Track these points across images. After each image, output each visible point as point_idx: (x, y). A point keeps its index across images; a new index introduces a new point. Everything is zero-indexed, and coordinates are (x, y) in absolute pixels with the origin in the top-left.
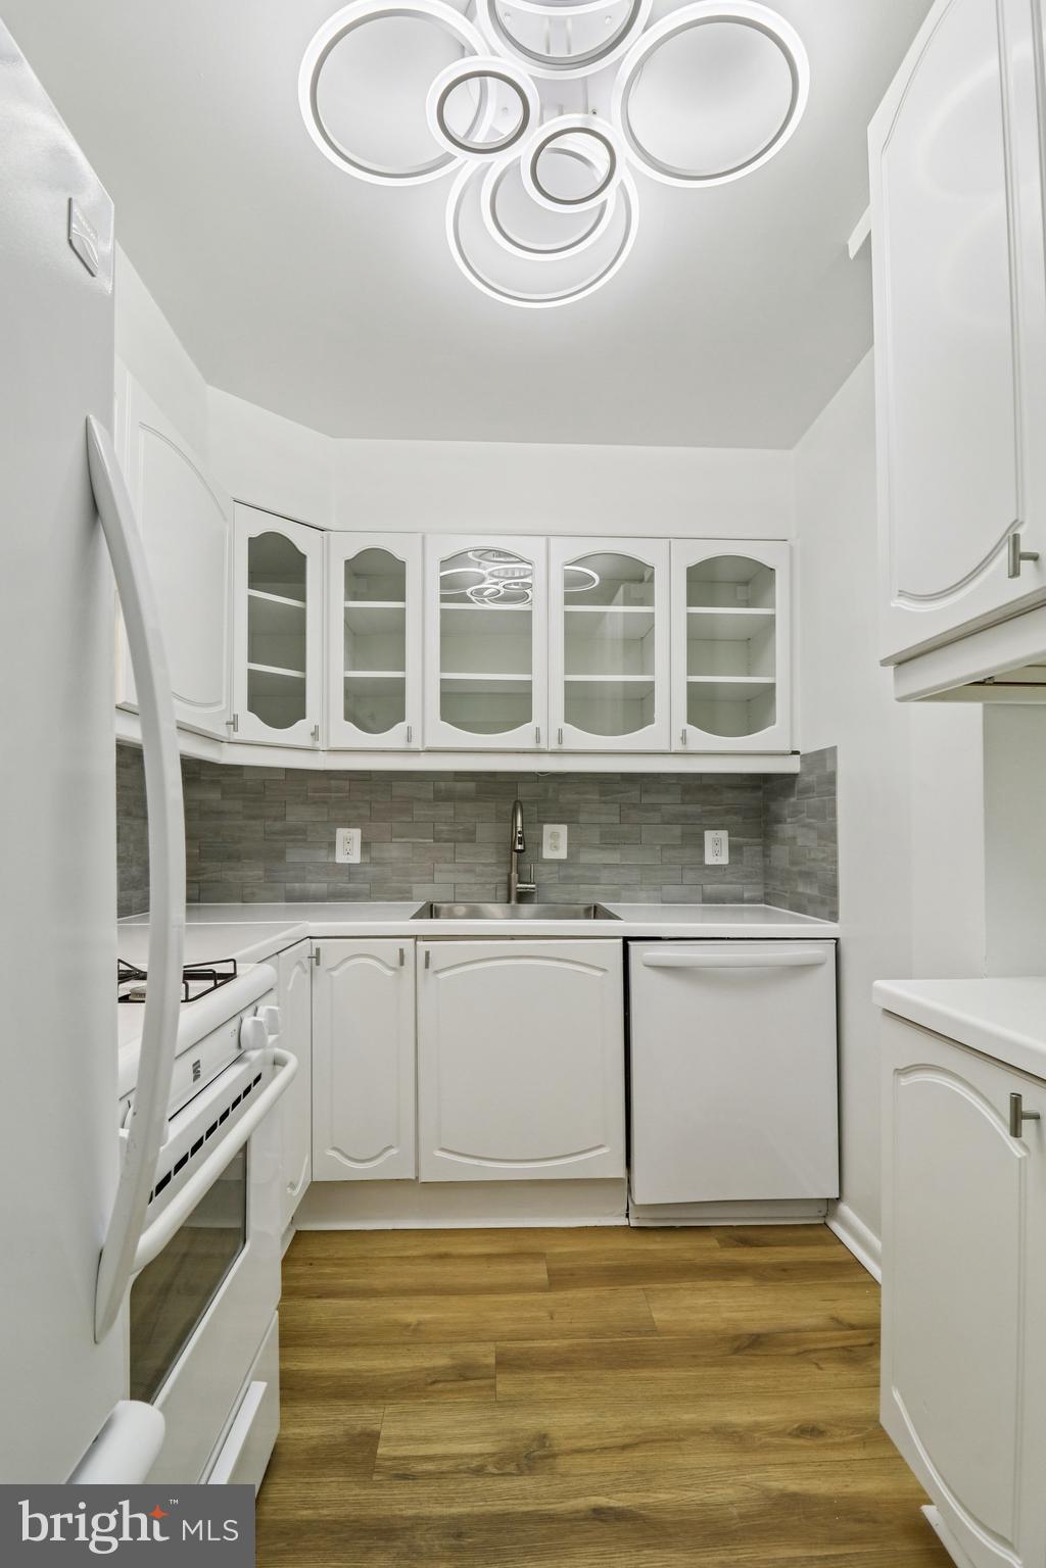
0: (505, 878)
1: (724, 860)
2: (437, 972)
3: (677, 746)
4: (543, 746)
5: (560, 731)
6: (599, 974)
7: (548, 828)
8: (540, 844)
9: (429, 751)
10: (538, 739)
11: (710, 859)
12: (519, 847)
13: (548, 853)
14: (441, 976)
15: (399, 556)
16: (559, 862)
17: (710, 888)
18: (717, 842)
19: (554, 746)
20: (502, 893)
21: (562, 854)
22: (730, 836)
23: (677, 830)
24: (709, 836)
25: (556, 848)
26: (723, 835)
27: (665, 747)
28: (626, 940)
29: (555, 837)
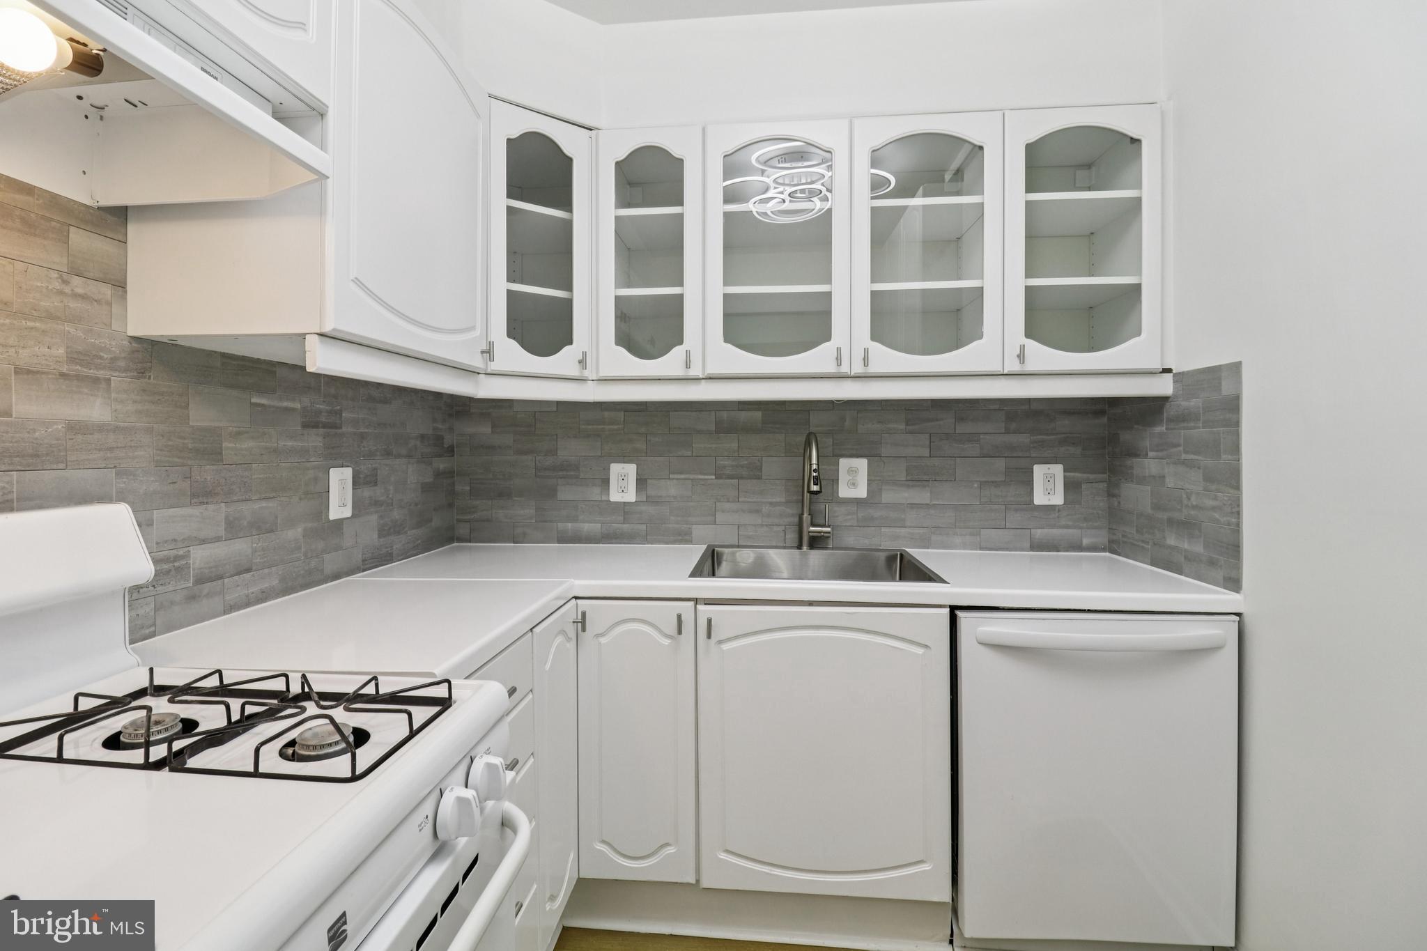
0: (796, 520)
1: (1058, 499)
2: (720, 642)
3: (1012, 365)
4: (844, 369)
5: (866, 351)
6: (920, 651)
7: (844, 463)
8: (835, 481)
9: (710, 378)
10: (839, 361)
11: (1040, 499)
12: (815, 488)
13: (844, 492)
14: (725, 647)
15: (676, 152)
16: (858, 502)
17: (1039, 533)
18: (1049, 478)
19: (858, 368)
20: (792, 536)
21: (861, 492)
22: (1065, 471)
23: (1000, 464)
24: (1039, 471)
25: (854, 485)
26: (1058, 469)
27: (997, 368)
28: (953, 609)
29: (853, 471)
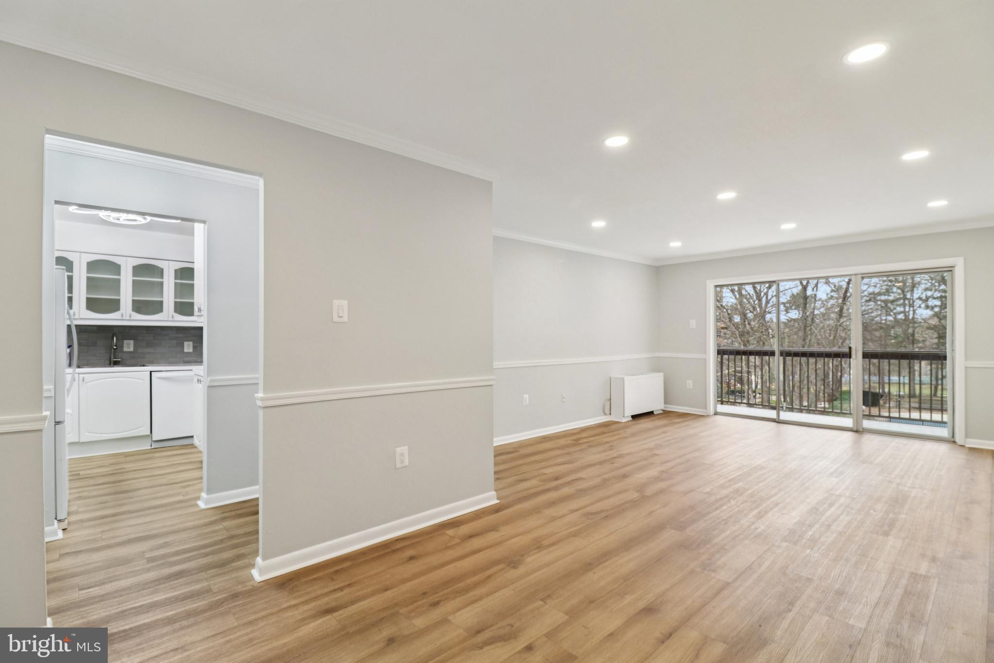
0: (109, 358)
1: (191, 350)
2: (86, 383)
3: (170, 319)
4: (124, 318)
5: (130, 314)
6: (144, 378)
7: (126, 342)
8: (122, 347)
9: (81, 319)
10: (122, 316)
11: (186, 350)
12: (115, 347)
13: (125, 349)
14: (88, 384)
15: (71, 259)
16: (130, 352)
17: (186, 359)
18: (189, 345)
19: (128, 318)
20: (107, 362)
21: (132, 349)
22: (193, 343)
23: (175, 342)
24: (186, 343)
25: (129, 348)
26: (191, 343)
27: (166, 319)
28: (151, 372)
29: (129, 344)
